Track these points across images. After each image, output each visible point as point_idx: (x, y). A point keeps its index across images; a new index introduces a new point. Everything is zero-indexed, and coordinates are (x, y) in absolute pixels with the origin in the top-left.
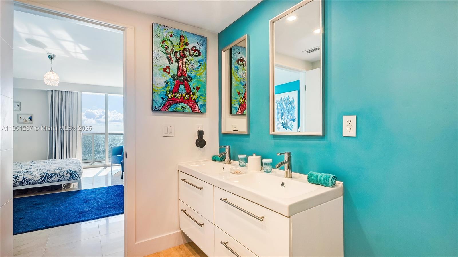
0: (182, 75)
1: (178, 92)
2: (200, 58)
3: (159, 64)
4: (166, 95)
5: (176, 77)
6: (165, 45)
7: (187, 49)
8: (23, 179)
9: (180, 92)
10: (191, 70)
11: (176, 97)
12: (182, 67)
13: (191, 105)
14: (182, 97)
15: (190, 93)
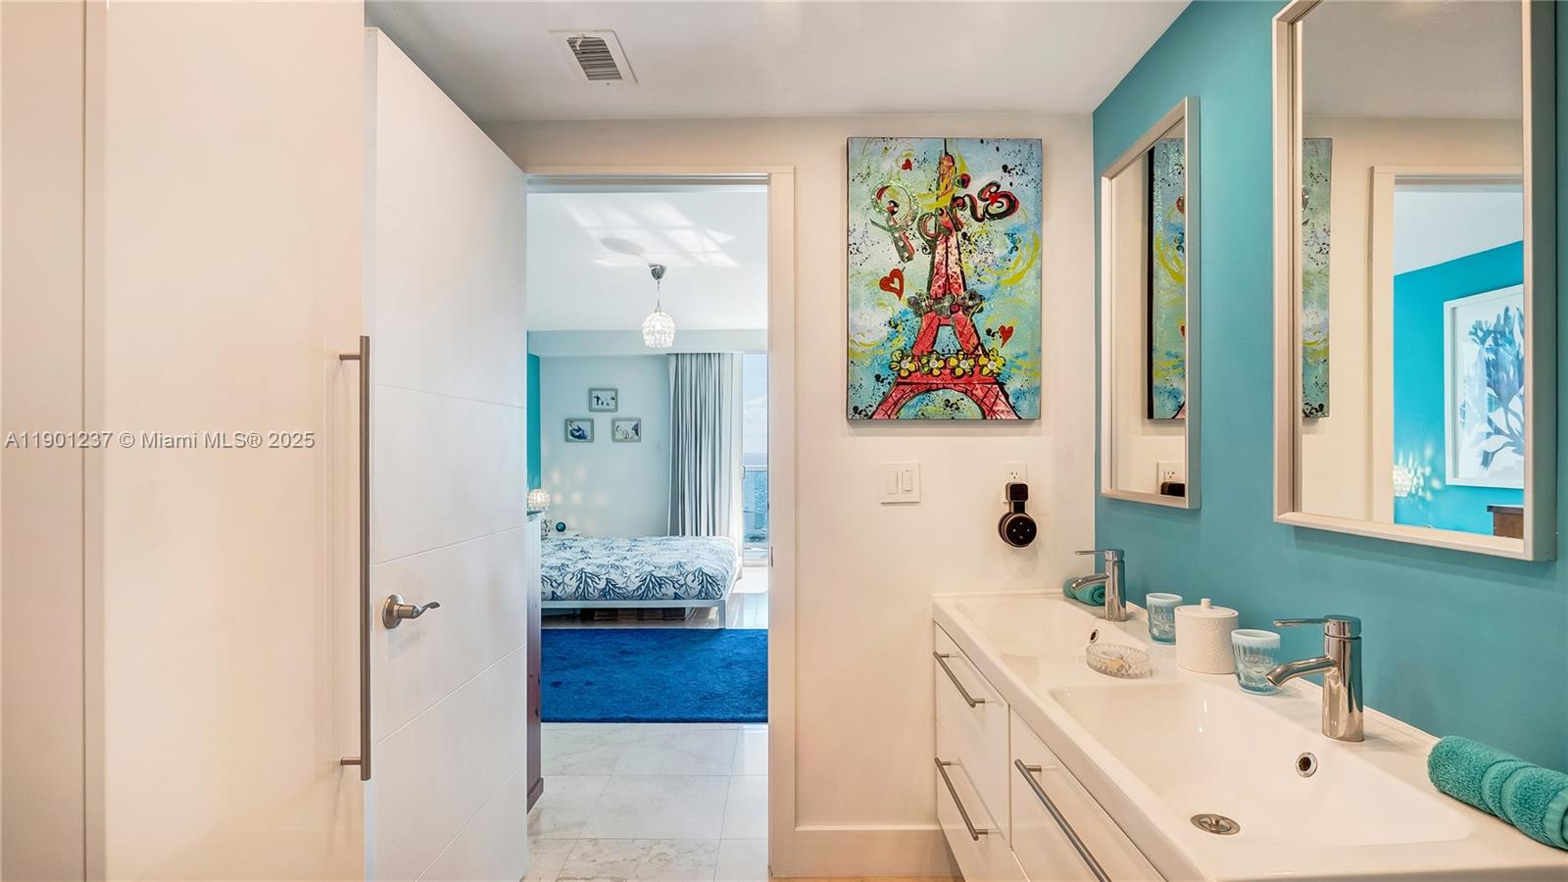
0: (944, 294)
1: (932, 352)
2: (1015, 219)
3: (867, 267)
4: (890, 366)
5: (923, 304)
6: (885, 202)
7: (963, 198)
8: (607, 584)
9: (941, 352)
10: (979, 270)
11: (926, 369)
12: (947, 265)
13: (979, 393)
14: (945, 367)
15: (976, 352)
